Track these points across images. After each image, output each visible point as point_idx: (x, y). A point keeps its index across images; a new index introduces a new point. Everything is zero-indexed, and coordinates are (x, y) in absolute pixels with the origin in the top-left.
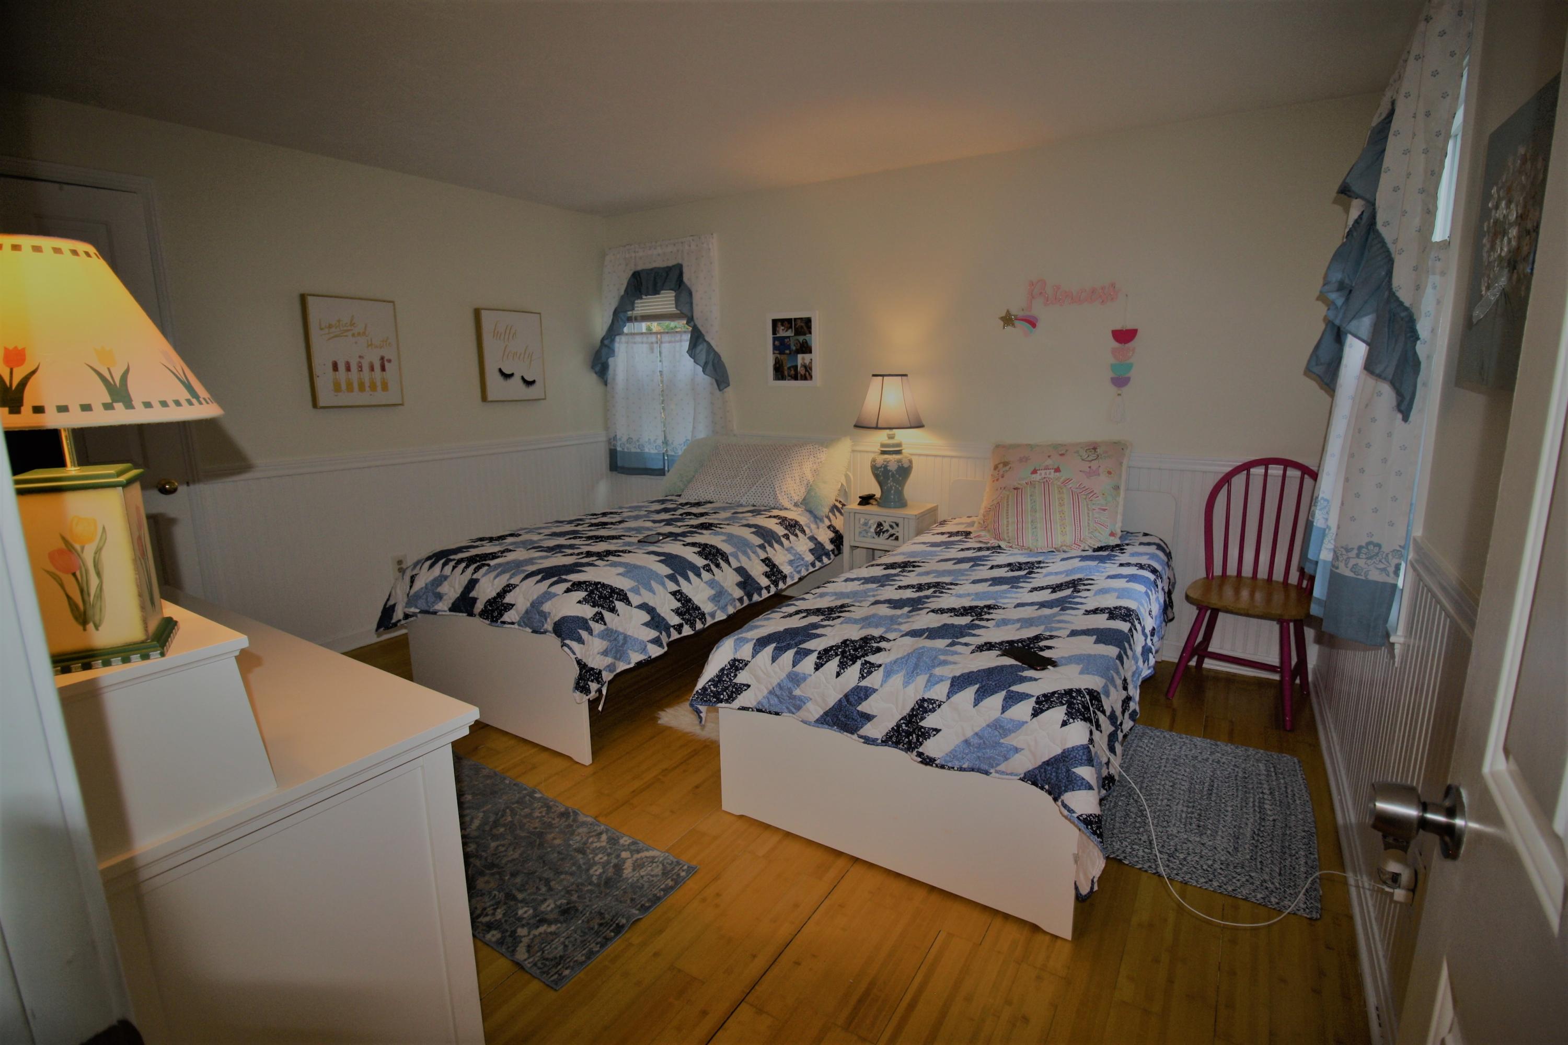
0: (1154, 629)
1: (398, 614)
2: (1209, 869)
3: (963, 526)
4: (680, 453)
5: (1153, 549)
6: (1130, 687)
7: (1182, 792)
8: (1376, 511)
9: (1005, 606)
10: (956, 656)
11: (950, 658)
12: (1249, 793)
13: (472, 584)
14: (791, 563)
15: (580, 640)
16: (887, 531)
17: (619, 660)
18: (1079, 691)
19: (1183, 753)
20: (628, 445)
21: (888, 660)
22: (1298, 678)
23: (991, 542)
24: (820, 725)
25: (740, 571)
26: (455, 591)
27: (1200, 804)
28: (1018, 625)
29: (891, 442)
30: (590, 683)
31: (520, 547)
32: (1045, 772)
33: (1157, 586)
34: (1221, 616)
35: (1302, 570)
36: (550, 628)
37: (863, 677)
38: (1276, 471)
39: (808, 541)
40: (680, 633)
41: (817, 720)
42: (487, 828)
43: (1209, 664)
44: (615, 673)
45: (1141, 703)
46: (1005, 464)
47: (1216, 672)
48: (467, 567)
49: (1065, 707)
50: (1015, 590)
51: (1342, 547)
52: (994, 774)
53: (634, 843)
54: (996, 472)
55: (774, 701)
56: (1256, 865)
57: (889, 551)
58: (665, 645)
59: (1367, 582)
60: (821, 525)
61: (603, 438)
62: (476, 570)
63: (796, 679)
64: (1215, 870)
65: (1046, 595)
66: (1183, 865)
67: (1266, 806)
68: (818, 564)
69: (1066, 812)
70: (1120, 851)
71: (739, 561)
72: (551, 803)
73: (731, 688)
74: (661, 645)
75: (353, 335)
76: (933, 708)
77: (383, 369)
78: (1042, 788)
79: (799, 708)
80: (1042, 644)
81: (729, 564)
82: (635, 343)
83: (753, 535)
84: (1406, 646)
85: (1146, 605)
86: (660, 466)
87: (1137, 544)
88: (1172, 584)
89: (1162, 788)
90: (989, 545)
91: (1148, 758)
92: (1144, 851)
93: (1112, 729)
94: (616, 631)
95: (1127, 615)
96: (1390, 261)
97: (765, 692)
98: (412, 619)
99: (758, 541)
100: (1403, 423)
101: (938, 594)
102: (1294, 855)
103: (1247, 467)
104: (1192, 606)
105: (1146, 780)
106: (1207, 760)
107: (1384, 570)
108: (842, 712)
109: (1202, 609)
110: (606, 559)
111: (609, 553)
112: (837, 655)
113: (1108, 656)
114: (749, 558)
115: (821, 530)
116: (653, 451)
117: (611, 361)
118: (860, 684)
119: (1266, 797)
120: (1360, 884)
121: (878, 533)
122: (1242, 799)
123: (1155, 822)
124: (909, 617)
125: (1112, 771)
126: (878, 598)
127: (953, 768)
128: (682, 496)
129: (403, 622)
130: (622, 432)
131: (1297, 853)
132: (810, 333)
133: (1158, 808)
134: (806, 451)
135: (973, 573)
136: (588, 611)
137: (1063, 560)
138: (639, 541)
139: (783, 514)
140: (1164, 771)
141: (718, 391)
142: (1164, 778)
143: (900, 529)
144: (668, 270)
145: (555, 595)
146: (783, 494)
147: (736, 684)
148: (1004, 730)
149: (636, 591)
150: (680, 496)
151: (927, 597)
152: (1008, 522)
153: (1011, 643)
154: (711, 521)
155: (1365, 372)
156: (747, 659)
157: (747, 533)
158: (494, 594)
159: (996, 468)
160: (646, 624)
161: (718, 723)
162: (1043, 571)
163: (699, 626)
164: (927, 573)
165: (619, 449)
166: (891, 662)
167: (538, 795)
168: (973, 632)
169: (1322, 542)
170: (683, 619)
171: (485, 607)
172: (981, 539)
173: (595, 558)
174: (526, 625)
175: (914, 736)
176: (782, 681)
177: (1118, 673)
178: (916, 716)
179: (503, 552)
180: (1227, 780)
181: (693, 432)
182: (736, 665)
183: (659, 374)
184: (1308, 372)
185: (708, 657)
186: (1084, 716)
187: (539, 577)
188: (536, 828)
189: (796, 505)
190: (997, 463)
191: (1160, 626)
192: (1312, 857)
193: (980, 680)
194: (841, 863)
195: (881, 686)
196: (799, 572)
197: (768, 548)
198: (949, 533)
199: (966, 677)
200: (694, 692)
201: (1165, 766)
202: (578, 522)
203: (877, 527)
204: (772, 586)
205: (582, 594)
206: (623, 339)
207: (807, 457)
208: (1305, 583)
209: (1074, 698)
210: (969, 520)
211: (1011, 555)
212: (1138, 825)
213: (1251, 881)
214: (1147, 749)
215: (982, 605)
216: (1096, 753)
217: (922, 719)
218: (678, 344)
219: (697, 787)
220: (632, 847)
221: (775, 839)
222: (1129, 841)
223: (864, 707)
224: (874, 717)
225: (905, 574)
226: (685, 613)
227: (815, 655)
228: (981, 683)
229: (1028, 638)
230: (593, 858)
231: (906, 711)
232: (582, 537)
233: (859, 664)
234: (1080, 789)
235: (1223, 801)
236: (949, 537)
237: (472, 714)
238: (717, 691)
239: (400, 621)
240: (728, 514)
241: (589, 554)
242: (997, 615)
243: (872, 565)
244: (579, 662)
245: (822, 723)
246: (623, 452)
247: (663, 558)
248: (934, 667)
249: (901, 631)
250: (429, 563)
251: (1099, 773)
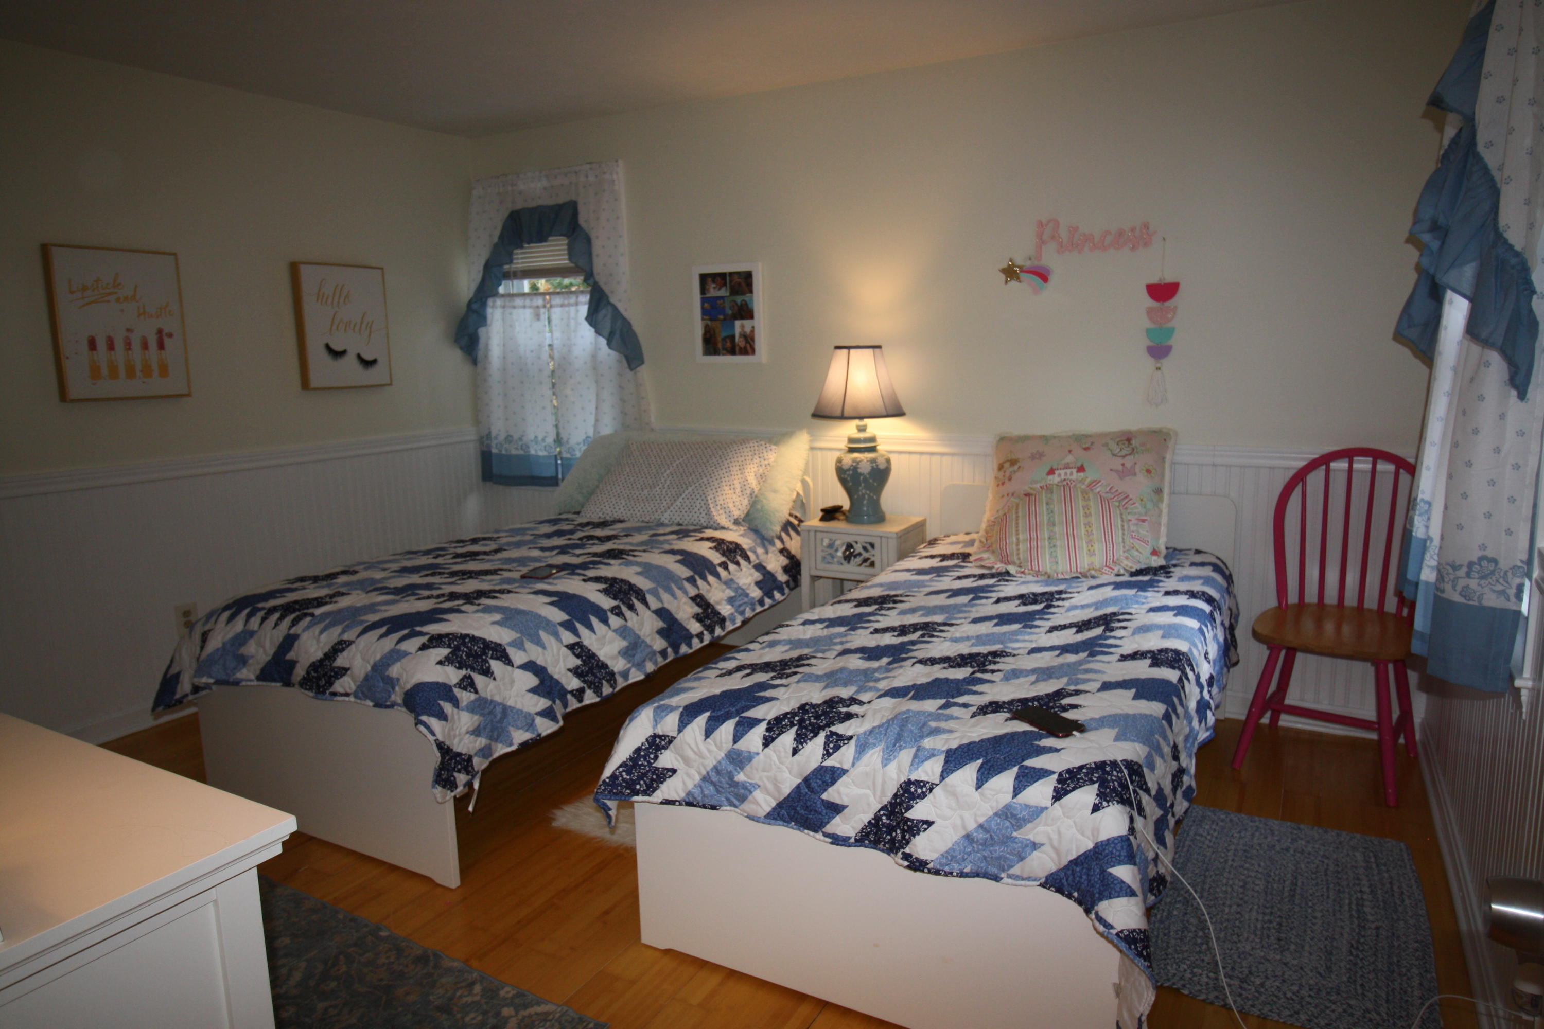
0: (1212, 677)
1: (185, 686)
2: (1294, 997)
3: (960, 546)
4: (578, 454)
5: (1207, 571)
6: (1183, 756)
7: (1256, 895)
8: (1488, 515)
9: (1015, 652)
10: (951, 721)
11: (943, 725)
12: (1344, 892)
13: (290, 641)
14: (731, 601)
15: (442, 716)
16: (860, 554)
17: (496, 740)
18: (1114, 764)
19: (1255, 841)
20: (506, 446)
21: (861, 730)
22: (1402, 736)
23: (996, 566)
24: (773, 821)
25: (663, 613)
26: (265, 651)
27: (1280, 910)
28: (1033, 678)
29: (862, 435)
30: (456, 774)
31: (357, 589)
32: (1073, 874)
33: (1214, 620)
34: (1300, 656)
35: (1399, 594)
36: (399, 700)
37: (827, 754)
38: (1362, 465)
39: (753, 570)
40: (581, 701)
41: (768, 814)
42: (312, 983)
43: (1286, 721)
44: (490, 759)
45: (1198, 776)
46: (1013, 462)
47: (1298, 732)
48: (282, 618)
49: (1096, 785)
50: (1029, 630)
51: (1448, 564)
52: (1006, 880)
53: (520, 995)
54: (1002, 473)
55: (710, 790)
56: (1355, 989)
57: (862, 582)
58: (560, 717)
59: (1482, 608)
60: (771, 549)
61: (470, 435)
62: (295, 622)
63: (738, 759)
64: (1302, 998)
65: (1069, 637)
66: (1260, 993)
67: (1366, 909)
68: (768, 602)
69: (1101, 928)
70: (1177, 978)
71: (659, 599)
72: (404, 944)
73: (650, 775)
74: (554, 719)
75: (118, 300)
76: (923, 792)
77: (161, 346)
78: (1070, 896)
79: (742, 799)
80: (1066, 701)
81: (646, 604)
82: (514, 307)
83: (678, 565)
84: (1535, 692)
85: (1200, 646)
86: (550, 473)
87: (1187, 564)
88: (1234, 616)
89: (1229, 889)
90: (994, 571)
91: (1211, 850)
92: (1208, 977)
93: (1159, 813)
94: (492, 701)
95: (1176, 659)
96: (1495, 193)
97: (697, 778)
98: (204, 692)
99: (684, 572)
100: (1519, 402)
101: (926, 639)
102: (1405, 975)
103: (1325, 460)
104: (1261, 645)
105: (1209, 880)
106: (1287, 849)
107: (1503, 593)
108: (801, 803)
109: (1273, 649)
110: (477, 602)
111: (480, 594)
112: (792, 725)
113: (1151, 715)
114: (673, 595)
115: (770, 555)
116: (542, 453)
117: (482, 331)
118: (823, 764)
119: (1365, 897)
120: (1493, 1013)
121: (848, 558)
122: (1334, 901)
123: (1222, 935)
124: (888, 671)
125: (1162, 870)
126: (848, 646)
127: (951, 873)
128: (582, 513)
129: (191, 697)
130: (498, 427)
131: (1408, 971)
132: (751, 292)
133: (1226, 917)
134: (749, 449)
135: (974, 609)
136: (452, 675)
137: (1091, 588)
138: (523, 577)
139: (718, 534)
140: (1232, 866)
141: (628, 370)
142: (1232, 876)
143: (876, 552)
144: (558, 209)
145: (406, 654)
146: (719, 507)
147: (657, 769)
148: (1018, 819)
149: (518, 645)
150: (578, 513)
151: (913, 643)
152: (1018, 539)
153: (1024, 701)
154: (621, 547)
155: (1468, 337)
156: (671, 734)
157: (670, 563)
158: (319, 655)
159: (1001, 467)
160: (534, 691)
161: (633, 823)
162: (1066, 604)
163: (607, 690)
164: (913, 611)
165: (494, 451)
166: (865, 733)
167: (384, 934)
168: (974, 688)
169: (1422, 559)
170: (584, 682)
171: (308, 673)
172: (983, 564)
173: (461, 602)
174: (366, 697)
175: (898, 831)
176: (719, 762)
177: (1165, 738)
178: (900, 804)
179: (332, 596)
180: (1314, 876)
181: (595, 426)
182: (657, 743)
183: (547, 348)
184: (1398, 337)
185: (618, 733)
186: (1121, 797)
187: (384, 629)
188: (381, 980)
189: (736, 522)
190: (1001, 461)
191: (1220, 673)
192: (1429, 976)
193: (984, 753)
194: (804, 1010)
195: (853, 765)
196: (742, 613)
197: (700, 582)
198: (940, 556)
199: (965, 750)
200: (600, 782)
201: (1233, 860)
202: (437, 552)
203: (847, 550)
204: (705, 632)
205: (444, 652)
206: (499, 302)
207: (750, 457)
208: (1405, 612)
209: (1108, 773)
210: (967, 538)
211: (1024, 583)
212: (1199, 941)
213: (1350, 1011)
214: (1209, 837)
215: (985, 652)
216: (1139, 846)
217: (909, 808)
218: (573, 309)
219: (607, 913)
220: (517, 1001)
221: (714, 980)
222: (1188, 962)
223: (831, 794)
224: (844, 807)
225: (883, 612)
226: (587, 673)
227: (764, 725)
228: (986, 756)
229: (1047, 695)
230: (463, 1018)
231: (887, 798)
232: (443, 573)
233: (821, 737)
234: (1118, 896)
235: (1310, 904)
236: (941, 561)
237: (287, 824)
238: (631, 779)
239: (186, 695)
240: (644, 537)
241: (453, 596)
242: (1006, 664)
243: (840, 602)
244: (440, 746)
245: (775, 819)
246: (500, 456)
247: (555, 599)
248: (922, 737)
249: (878, 690)
250: (226, 615)
251: (1143, 871)
